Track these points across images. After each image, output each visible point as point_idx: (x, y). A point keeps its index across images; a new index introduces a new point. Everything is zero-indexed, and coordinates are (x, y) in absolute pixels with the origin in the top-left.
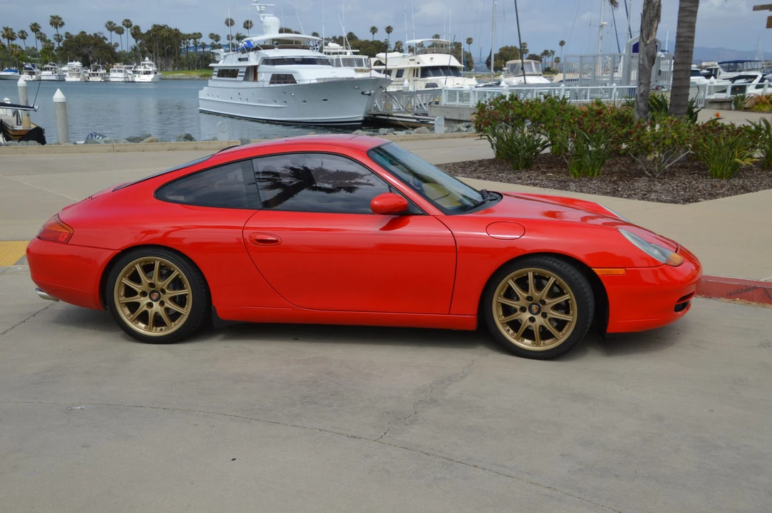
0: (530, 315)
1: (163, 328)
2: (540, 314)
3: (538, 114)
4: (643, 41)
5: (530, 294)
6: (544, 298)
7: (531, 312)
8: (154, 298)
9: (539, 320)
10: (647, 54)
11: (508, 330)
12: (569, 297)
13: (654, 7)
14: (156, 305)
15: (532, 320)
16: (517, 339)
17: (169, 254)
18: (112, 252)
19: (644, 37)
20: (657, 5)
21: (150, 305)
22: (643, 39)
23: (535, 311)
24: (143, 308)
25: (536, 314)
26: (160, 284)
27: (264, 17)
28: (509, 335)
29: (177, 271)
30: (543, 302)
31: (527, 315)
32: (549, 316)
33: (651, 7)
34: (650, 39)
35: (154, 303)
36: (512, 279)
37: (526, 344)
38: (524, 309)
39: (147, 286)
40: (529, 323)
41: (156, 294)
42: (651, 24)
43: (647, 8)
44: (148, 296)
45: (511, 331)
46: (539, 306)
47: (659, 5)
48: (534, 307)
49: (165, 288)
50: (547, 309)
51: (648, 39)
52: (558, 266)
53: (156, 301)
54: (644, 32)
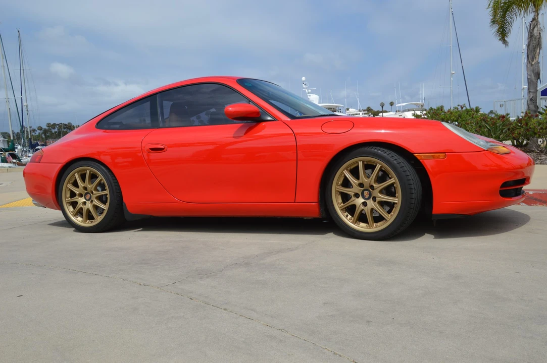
0: (363, 201)
2: (371, 199)
3: (455, 117)
4: (530, 63)
5: (360, 181)
6: (373, 183)
7: (363, 197)
8: (87, 198)
9: (371, 204)
10: (533, 72)
11: (347, 216)
12: (394, 181)
13: (535, 38)
15: (365, 204)
16: (354, 223)
17: (95, 164)
18: (61, 164)
19: (530, 60)
20: (538, 37)
21: (84, 203)
22: (529, 62)
23: (367, 196)
24: (80, 205)
25: (368, 199)
26: (90, 187)
27: (310, 96)
28: (347, 220)
29: (101, 177)
30: (372, 187)
31: (361, 200)
32: (378, 199)
33: (533, 39)
34: (535, 61)
35: (87, 202)
36: (347, 170)
37: (362, 227)
38: (358, 196)
39: (82, 189)
40: (362, 207)
41: (88, 195)
42: (534, 50)
43: (531, 40)
44: (83, 197)
45: (350, 216)
46: (369, 191)
47: (540, 38)
48: (366, 193)
49: (93, 190)
50: (376, 193)
51: (533, 61)
52: (382, 153)
53: (88, 200)
54: (530, 57)
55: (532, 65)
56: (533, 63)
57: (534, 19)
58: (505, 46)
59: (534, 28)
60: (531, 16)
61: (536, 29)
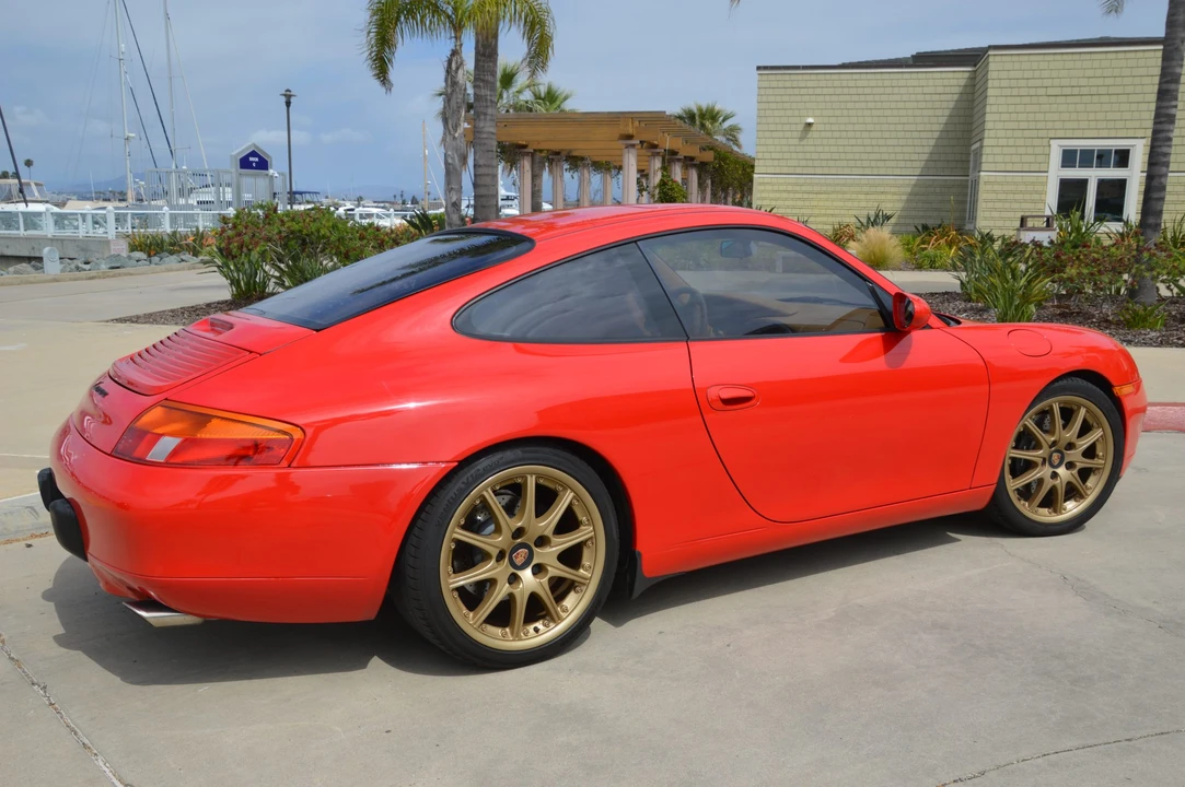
0: (1051, 470)
1: (539, 625)
2: (1063, 466)
4: (449, 134)
5: (1055, 437)
6: (1074, 440)
7: (1052, 465)
8: (519, 561)
9: (1063, 474)
11: (1019, 500)
12: (1102, 433)
13: (461, 89)
14: (527, 575)
15: (1052, 476)
16: (1035, 510)
17: (554, 453)
18: (436, 469)
19: (449, 129)
21: (514, 579)
23: (1057, 462)
24: (501, 589)
25: (1059, 466)
26: (536, 526)
30: (1071, 446)
31: (1046, 471)
32: (1078, 466)
33: (458, 90)
34: (459, 131)
35: (519, 573)
36: (1031, 418)
37: (1045, 516)
38: (1044, 462)
39: (510, 535)
40: (1051, 482)
41: (523, 552)
42: (459, 111)
44: (506, 559)
45: (1022, 500)
46: (1062, 453)
48: (1056, 457)
49: (549, 532)
50: (1076, 456)
53: (523, 567)
54: (450, 122)
55: (454, 138)
56: (457, 135)
57: (455, 53)
58: (384, 90)
59: (457, 69)
60: (450, 45)
61: (460, 72)
